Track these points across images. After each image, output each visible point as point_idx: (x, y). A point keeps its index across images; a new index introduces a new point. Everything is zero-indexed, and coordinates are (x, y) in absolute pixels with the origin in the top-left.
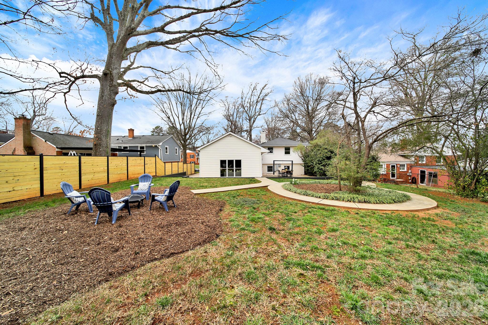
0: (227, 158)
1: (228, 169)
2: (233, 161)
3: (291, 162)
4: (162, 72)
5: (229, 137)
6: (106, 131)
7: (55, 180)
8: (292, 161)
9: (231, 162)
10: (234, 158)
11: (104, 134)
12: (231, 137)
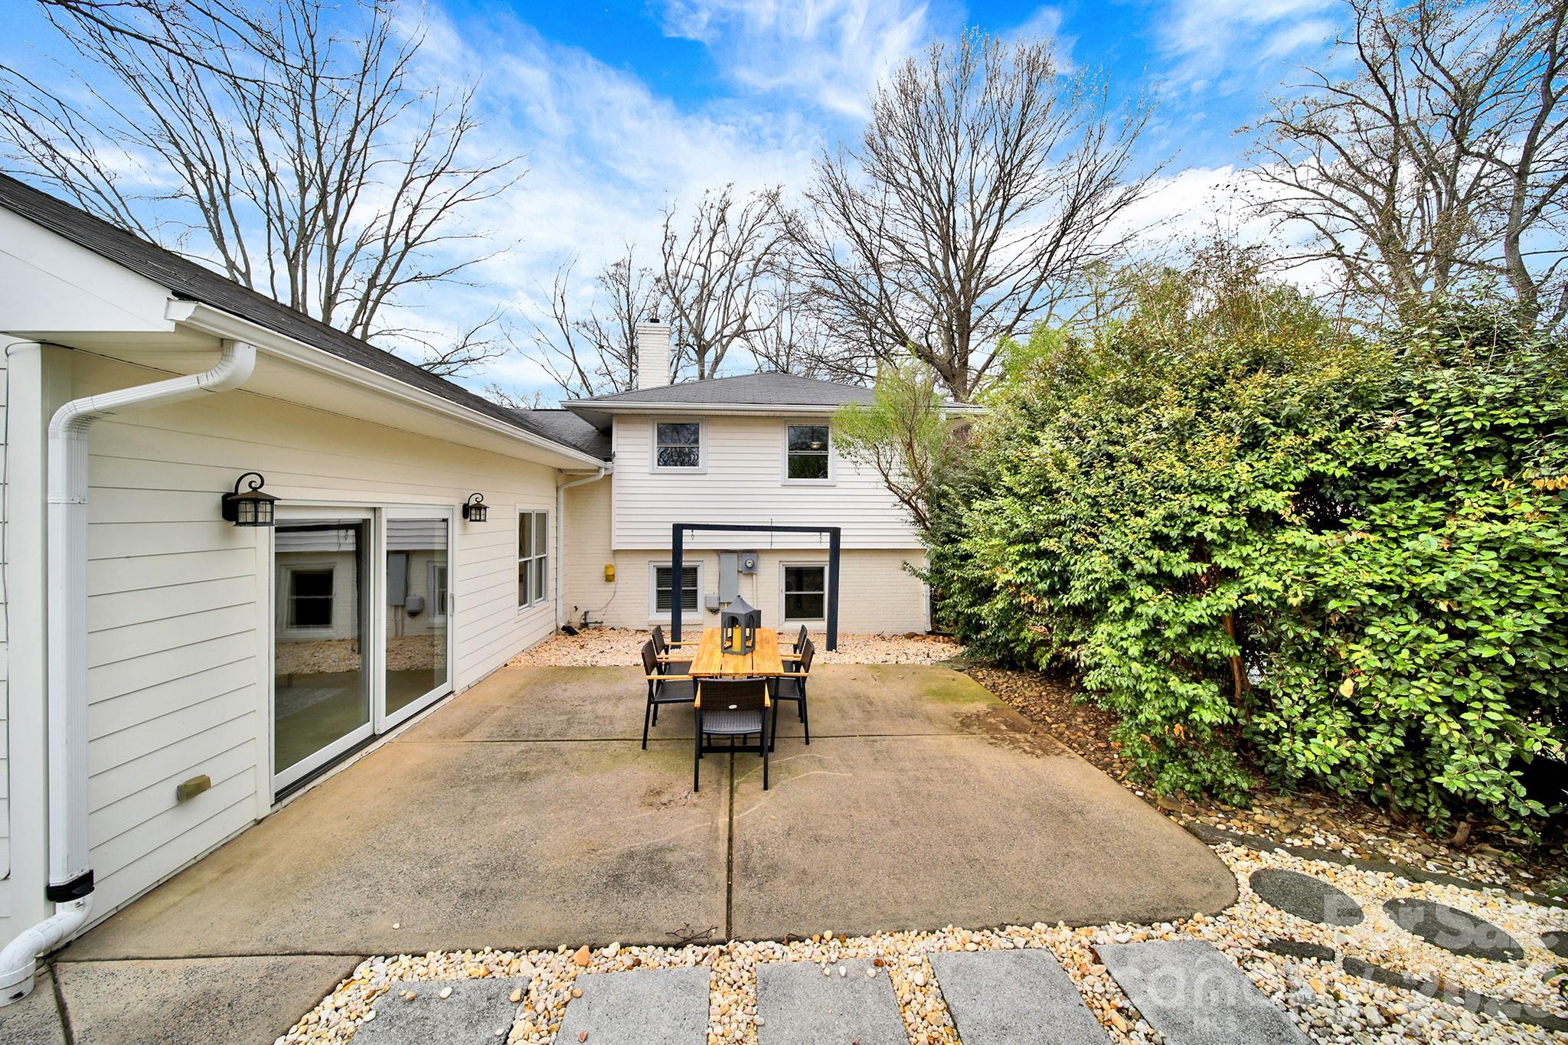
8: (835, 533)
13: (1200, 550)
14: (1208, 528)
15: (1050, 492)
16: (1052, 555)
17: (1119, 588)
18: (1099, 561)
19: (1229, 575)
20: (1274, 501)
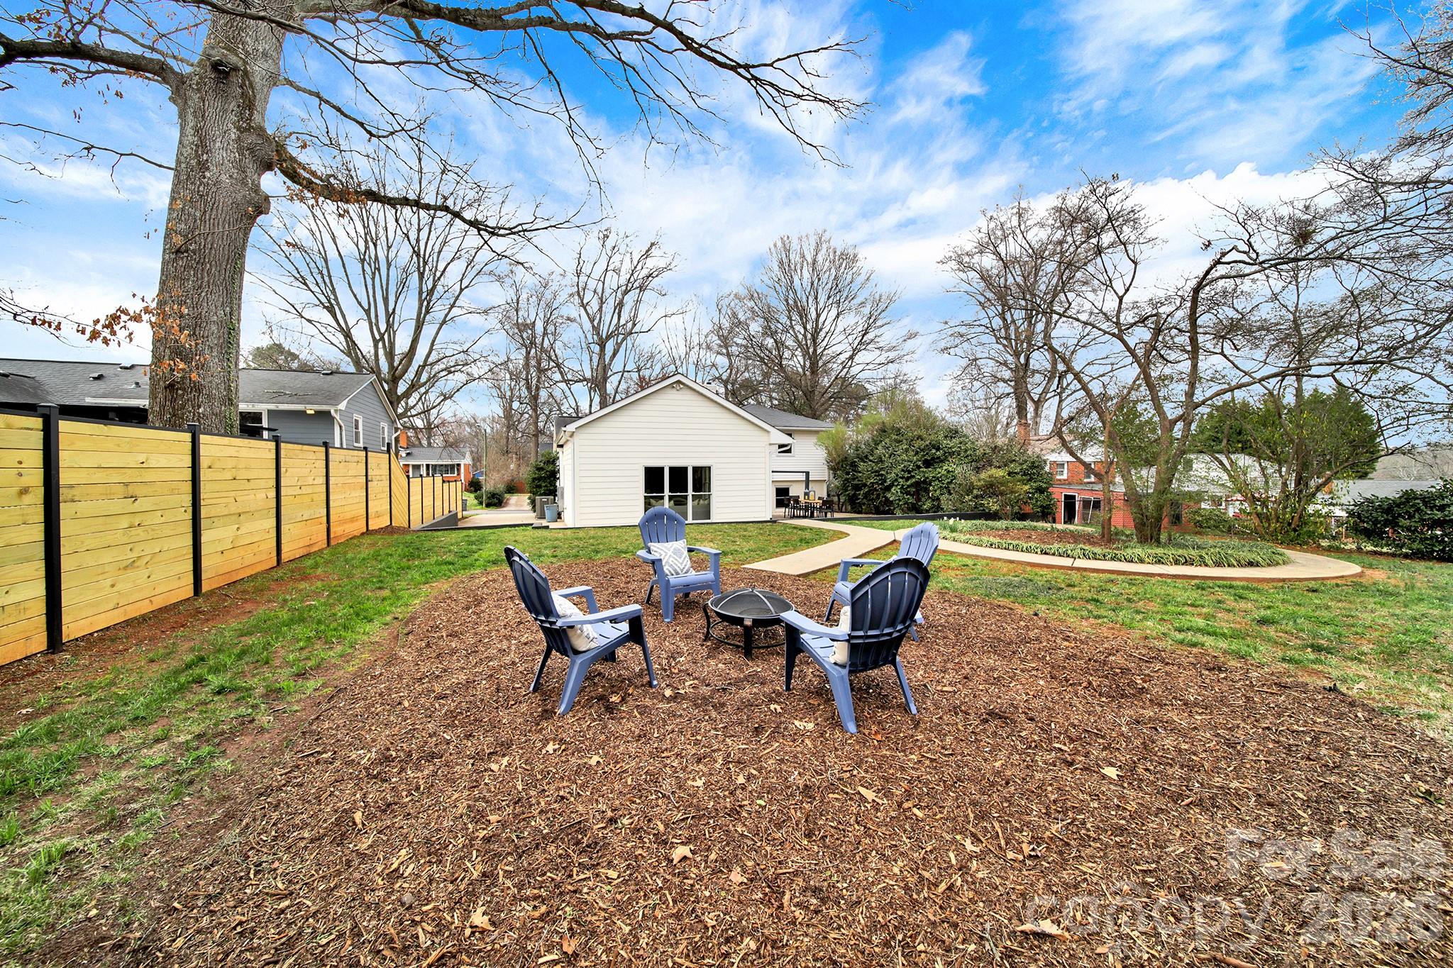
0: (666, 461)
1: (671, 498)
2: (685, 469)
3: (802, 477)
4: (362, 125)
5: (674, 391)
6: (220, 324)
7: (107, 557)
8: (807, 474)
9: (678, 474)
10: (689, 461)
11: (213, 341)
12: (680, 392)
13: (909, 472)
14: (910, 468)
15: (882, 461)
16: (882, 475)
17: (896, 480)
18: (893, 475)
19: (914, 477)
20: (919, 463)
